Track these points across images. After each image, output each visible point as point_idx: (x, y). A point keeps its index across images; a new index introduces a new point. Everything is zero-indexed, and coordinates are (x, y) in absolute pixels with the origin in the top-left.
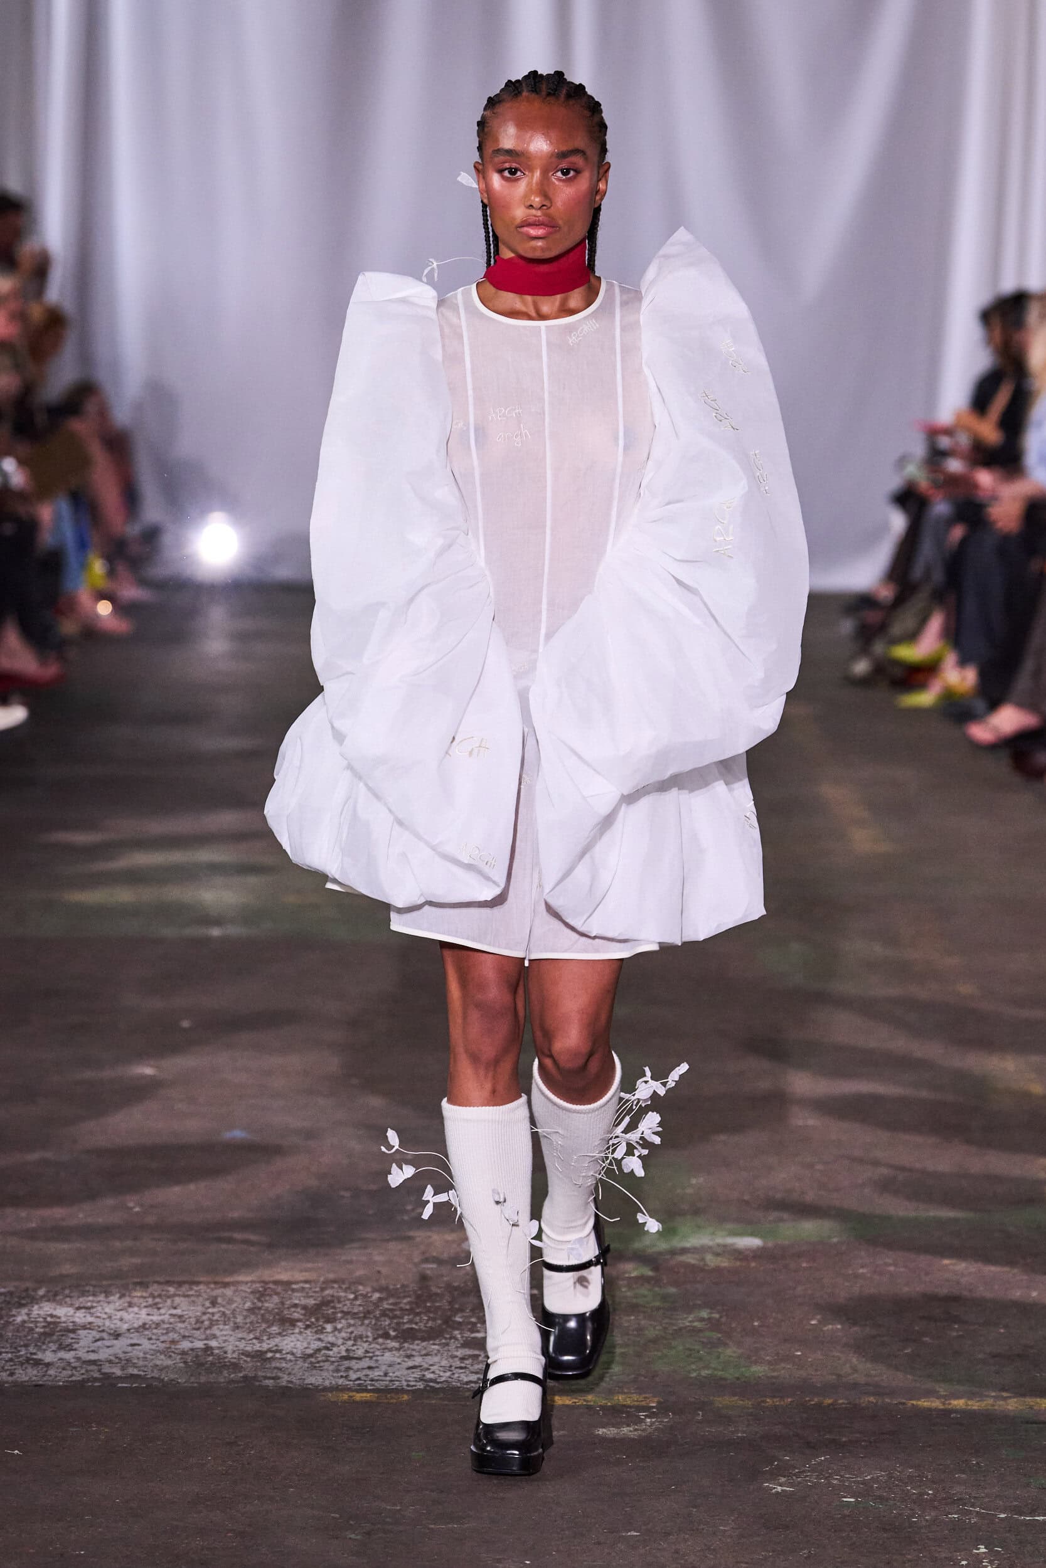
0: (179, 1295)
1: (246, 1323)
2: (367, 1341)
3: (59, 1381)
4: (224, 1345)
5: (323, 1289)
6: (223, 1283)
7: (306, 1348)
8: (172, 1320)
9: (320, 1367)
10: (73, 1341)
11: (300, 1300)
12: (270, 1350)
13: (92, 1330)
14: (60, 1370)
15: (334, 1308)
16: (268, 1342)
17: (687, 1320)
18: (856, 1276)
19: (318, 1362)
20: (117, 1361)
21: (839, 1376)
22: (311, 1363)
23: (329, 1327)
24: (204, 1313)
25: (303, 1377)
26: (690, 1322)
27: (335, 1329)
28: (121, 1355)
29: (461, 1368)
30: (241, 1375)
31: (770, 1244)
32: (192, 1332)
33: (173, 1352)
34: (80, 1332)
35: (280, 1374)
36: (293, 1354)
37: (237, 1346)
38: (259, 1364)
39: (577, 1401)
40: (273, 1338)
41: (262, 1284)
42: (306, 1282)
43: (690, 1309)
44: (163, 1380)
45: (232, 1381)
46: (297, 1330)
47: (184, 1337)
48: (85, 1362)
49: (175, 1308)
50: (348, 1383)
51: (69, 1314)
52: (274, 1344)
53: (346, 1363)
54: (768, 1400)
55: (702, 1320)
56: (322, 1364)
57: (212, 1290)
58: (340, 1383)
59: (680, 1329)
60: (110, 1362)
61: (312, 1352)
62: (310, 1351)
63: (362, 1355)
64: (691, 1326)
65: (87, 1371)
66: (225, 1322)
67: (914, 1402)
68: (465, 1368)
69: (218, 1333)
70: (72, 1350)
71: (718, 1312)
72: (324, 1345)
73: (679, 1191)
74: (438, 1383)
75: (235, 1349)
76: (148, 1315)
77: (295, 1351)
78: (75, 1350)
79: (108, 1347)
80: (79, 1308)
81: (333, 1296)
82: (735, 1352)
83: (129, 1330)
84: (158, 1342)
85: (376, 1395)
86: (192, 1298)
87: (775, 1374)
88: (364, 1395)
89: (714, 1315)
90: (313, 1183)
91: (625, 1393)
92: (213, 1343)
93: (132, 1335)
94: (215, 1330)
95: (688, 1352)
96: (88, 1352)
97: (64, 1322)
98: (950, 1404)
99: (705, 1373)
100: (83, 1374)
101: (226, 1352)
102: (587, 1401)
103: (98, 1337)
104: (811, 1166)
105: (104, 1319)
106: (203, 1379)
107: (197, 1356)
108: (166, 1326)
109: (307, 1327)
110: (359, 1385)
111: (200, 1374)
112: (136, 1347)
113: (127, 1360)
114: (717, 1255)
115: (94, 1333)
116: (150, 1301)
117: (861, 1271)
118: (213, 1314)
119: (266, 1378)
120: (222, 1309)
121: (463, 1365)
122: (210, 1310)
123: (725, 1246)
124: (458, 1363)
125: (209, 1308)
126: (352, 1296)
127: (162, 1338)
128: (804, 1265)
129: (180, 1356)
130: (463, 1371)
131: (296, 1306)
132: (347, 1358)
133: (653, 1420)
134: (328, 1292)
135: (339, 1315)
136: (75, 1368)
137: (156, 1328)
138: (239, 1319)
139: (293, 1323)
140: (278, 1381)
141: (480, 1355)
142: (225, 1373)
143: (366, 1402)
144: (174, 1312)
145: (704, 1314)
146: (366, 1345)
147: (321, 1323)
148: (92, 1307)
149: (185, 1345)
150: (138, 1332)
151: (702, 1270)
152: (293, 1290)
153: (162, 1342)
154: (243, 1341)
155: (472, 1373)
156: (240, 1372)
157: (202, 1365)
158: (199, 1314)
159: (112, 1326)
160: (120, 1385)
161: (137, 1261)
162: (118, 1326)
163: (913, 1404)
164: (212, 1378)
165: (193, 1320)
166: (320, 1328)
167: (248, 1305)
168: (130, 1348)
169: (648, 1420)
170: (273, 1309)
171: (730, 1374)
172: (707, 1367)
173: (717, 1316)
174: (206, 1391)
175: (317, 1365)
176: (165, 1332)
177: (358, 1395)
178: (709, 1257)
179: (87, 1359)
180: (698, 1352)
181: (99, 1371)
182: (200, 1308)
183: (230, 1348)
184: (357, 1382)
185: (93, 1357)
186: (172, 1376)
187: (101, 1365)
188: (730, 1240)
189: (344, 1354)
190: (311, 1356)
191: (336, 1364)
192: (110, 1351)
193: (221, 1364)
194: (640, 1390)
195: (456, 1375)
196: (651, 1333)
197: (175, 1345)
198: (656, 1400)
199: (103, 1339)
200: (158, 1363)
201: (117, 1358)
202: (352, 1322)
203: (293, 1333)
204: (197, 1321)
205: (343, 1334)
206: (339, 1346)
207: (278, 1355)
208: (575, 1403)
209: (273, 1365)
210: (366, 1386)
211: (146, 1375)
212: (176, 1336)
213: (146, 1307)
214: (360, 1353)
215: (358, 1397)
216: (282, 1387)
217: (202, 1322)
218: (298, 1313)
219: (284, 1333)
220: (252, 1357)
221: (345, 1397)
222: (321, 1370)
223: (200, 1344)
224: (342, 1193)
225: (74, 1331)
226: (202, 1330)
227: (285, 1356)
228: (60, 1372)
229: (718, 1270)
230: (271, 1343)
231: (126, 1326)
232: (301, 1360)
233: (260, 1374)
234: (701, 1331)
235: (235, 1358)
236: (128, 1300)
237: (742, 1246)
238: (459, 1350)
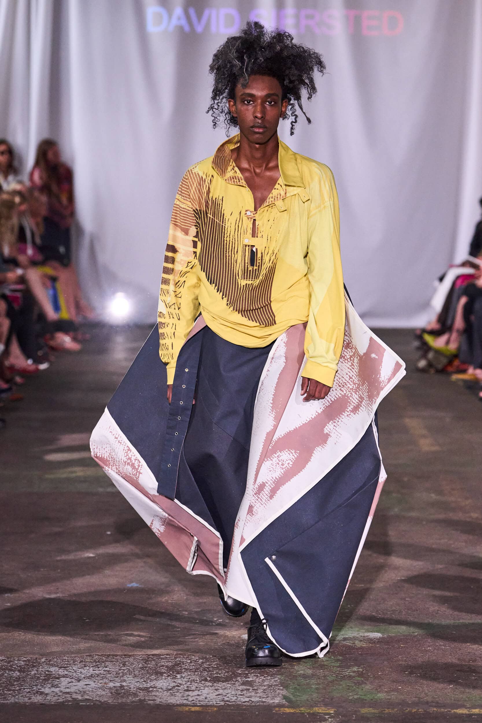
0: (108, 661)
1: (140, 674)
3: (52, 702)
4: (129, 685)
5: (175, 658)
6: (128, 655)
7: (168, 686)
8: (105, 673)
10: (59, 683)
11: (165, 663)
12: (151, 687)
13: (67, 677)
15: (181, 667)
16: (150, 683)
17: (347, 672)
18: (426, 651)
19: (174, 693)
20: (79, 692)
21: (419, 698)
22: (171, 693)
23: (179, 676)
24: (120, 670)
25: (167, 700)
26: (349, 673)
27: (182, 677)
28: (81, 690)
29: (241, 695)
30: (138, 699)
31: (386, 636)
32: (114, 678)
33: (105, 688)
34: (61, 679)
35: (156, 698)
36: (162, 689)
38: (146, 694)
40: (152, 681)
41: (147, 656)
42: (167, 655)
43: (348, 667)
44: (101, 701)
45: (133, 702)
46: (164, 678)
47: (111, 681)
48: (64, 693)
49: (106, 667)
50: (188, 702)
51: (56, 670)
53: (187, 693)
54: (386, 710)
55: (354, 672)
56: (176, 693)
57: (123, 658)
58: (184, 703)
59: (344, 676)
60: (76, 693)
61: (171, 688)
63: (195, 689)
64: (349, 675)
65: (65, 697)
66: (130, 673)
68: (243, 695)
69: (126, 679)
70: (57, 687)
71: (362, 668)
72: (177, 684)
74: (231, 702)
75: (135, 686)
76: (93, 670)
77: (163, 687)
78: (60, 687)
79: (75, 686)
80: (61, 668)
82: (370, 687)
83: (84, 678)
84: (98, 683)
85: (202, 708)
86: (114, 663)
87: (390, 697)
88: (196, 708)
89: (359, 670)
90: (170, 607)
91: (319, 707)
92: (124, 684)
93: (86, 680)
95: (348, 687)
96: (65, 688)
97: (54, 674)
98: (472, 711)
99: (356, 697)
100: (63, 699)
101: (130, 688)
102: (301, 711)
103: (70, 681)
105: (73, 672)
106: (120, 701)
107: (117, 690)
108: (102, 676)
109: (168, 676)
110: (193, 703)
111: (118, 698)
113: (83, 692)
114: (361, 641)
115: (68, 679)
116: (94, 664)
117: (428, 648)
118: (124, 670)
119: (149, 700)
120: (128, 668)
121: (242, 693)
122: (122, 668)
123: (364, 637)
124: (240, 692)
128: (402, 645)
129: (109, 690)
131: (163, 666)
132: (188, 690)
133: (332, 719)
134: (178, 659)
135: (183, 670)
136: (59, 696)
137: (97, 677)
138: (136, 673)
139: (161, 674)
140: (155, 702)
141: (250, 689)
142: (130, 698)
143: (196, 712)
144: (106, 669)
145: (355, 669)
146: (196, 684)
147: (175, 674)
148: (67, 667)
149: (111, 685)
150: (89, 679)
151: (354, 648)
152: (161, 659)
153: (100, 683)
154: (138, 683)
155: (247, 697)
156: (137, 697)
157: (119, 694)
158: (117, 670)
159: (77, 676)
160: (81, 704)
161: (87, 645)
162: (79, 676)
163: (454, 712)
164: (124, 700)
165: (115, 673)
166: (174, 676)
167: (140, 666)
168: (85, 686)
169: (330, 719)
170: (152, 667)
171: (368, 697)
172: (357, 694)
173: (361, 670)
174: (122, 706)
176: (102, 678)
178: (357, 642)
179: (65, 691)
180: (353, 687)
181: (71, 697)
182: (118, 667)
183: (132, 686)
185: (68, 690)
186: (106, 700)
187: (71, 694)
188: (366, 634)
189: (186, 688)
190: (170, 690)
191: (182, 693)
192: (76, 688)
193: (128, 693)
194: (326, 705)
195: (239, 699)
196: (330, 678)
197: (107, 685)
198: (333, 709)
199: (73, 682)
200: (99, 693)
202: (190, 673)
203: (161, 679)
204: (117, 674)
205: (185, 679)
206: (183, 685)
207: (155, 689)
208: (295, 711)
209: (153, 694)
210: (196, 704)
211: (93, 699)
212: (107, 681)
213: (92, 667)
214: (193, 688)
215: (193, 709)
216: (157, 704)
217: (119, 674)
218: (164, 669)
219: (158, 679)
220: (143, 690)
221: (187, 709)
222: (175, 696)
223: (118, 684)
225: (58, 678)
226: (119, 678)
227: (158, 690)
228: (53, 698)
229: (362, 648)
230: (152, 684)
231: (83, 676)
232: (166, 691)
233: (147, 698)
234: (354, 677)
235: (135, 691)
236: (84, 663)
237: (372, 637)
238: (240, 686)
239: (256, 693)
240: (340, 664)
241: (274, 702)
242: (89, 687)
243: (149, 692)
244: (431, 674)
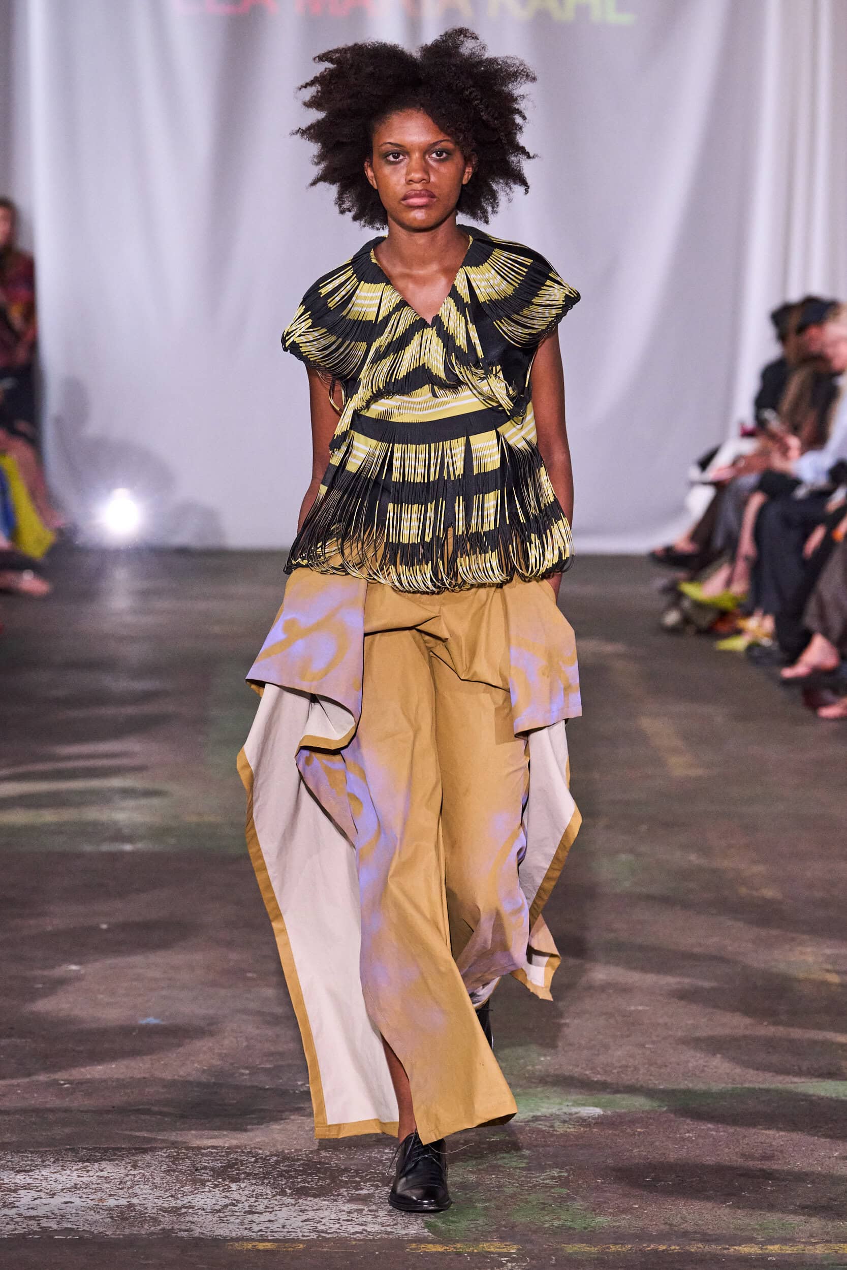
0: (105, 1160)
1: (163, 1183)
2: (266, 1198)
3: (4, 1234)
4: (144, 1202)
5: (228, 1154)
6: (142, 1149)
7: (214, 1204)
8: (99, 1181)
9: (227, 1220)
10: (15, 1199)
11: (209, 1163)
12: (184, 1207)
13: (31, 1189)
14: (4, 1225)
15: (238, 1169)
16: (182, 1199)
17: (541, 1178)
18: (683, 1139)
19: (226, 1216)
20: (53, 1216)
21: (671, 1225)
22: (219, 1217)
23: (234, 1186)
24: (127, 1175)
25: (213, 1229)
26: (543, 1180)
27: (240, 1188)
28: (57, 1212)
29: (348, 1220)
30: (160, 1228)
31: (609, 1112)
32: (117, 1191)
33: (101, 1208)
34: (20, 1192)
35: (193, 1227)
36: (203, 1210)
37: (155, 1203)
38: (175, 1219)
39: (448, 1248)
40: (186, 1195)
41: (176, 1150)
42: (214, 1147)
43: (542, 1169)
44: (93, 1232)
45: (152, 1233)
46: (207, 1189)
47: (110, 1195)
48: (25, 1218)
49: (102, 1171)
50: (251, 1234)
51: (11, 1177)
52: (188, 1201)
53: (250, 1217)
54: (611, 1247)
55: (553, 1178)
56: (229, 1218)
57: (133, 1155)
58: (245, 1235)
59: (535, 1186)
60: (48, 1217)
61: (220, 1207)
62: (218, 1207)
63: (264, 1210)
64: (543, 1183)
65: (28, 1225)
66: (145, 1182)
67: (736, 1248)
68: (352, 1220)
69: (139, 1192)
70: (12, 1208)
71: (567, 1171)
72: (230, 1201)
73: (530, 1068)
74: (329, 1233)
75: (154, 1205)
76: (79, 1176)
77: (205, 1206)
78: (18, 1207)
79: (46, 1204)
80: (19, 1172)
81: (236, 1159)
82: (581, 1205)
83: (62, 1190)
84: (88, 1200)
85: (276, 1244)
86: (117, 1162)
87: (618, 1224)
88: (267, 1244)
89: (562, 1174)
90: (217, 1062)
91: (487, 1241)
92: (135, 1201)
93: (65, 1195)
94: (137, 1190)
95: (542, 1206)
96: (28, 1209)
97: (7, 1184)
98: (767, 1249)
99: (556, 1223)
100: (24, 1228)
101: (146, 1209)
102: (456, 1249)
103: (36, 1196)
104: (642, 1046)
105: (41, 1180)
106: (127, 1231)
107: (121, 1212)
108: (94, 1186)
109: (216, 1186)
110: (261, 1235)
111: (124, 1227)
112: (69, 1204)
113: (61, 1215)
114: (565, 1122)
115: (33, 1193)
116: (80, 1165)
117: (687, 1135)
118: (134, 1175)
119: (181, 1230)
120: (143, 1172)
121: (350, 1218)
122: (132, 1172)
123: (571, 1114)
124: (346, 1216)
125: (129, 1171)
126: (253, 1159)
127: (91, 1197)
128: (639, 1130)
129: (107, 1212)
130: (349, 1223)
131: (205, 1168)
132: (251, 1212)
133: (514, 1264)
134: (232, 1156)
135: (243, 1175)
136: (17, 1222)
137: (86, 1188)
138: (157, 1180)
139: (203, 1183)
140: (192, 1233)
141: (364, 1209)
142: (146, 1226)
143: (266, 1251)
144: (101, 1174)
145: (555, 1173)
146: (266, 1201)
147: (227, 1183)
148: (31, 1170)
149: (111, 1202)
150: (70, 1191)
151: (552, 1135)
152: (203, 1155)
153: (92, 1200)
154: (161, 1198)
155: (359, 1224)
156: (159, 1225)
157: (126, 1219)
158: (122, 1175)
159: (49, 1186)
160: (57, 1237)
161: (67, 1130)
162: (52, 1186)
163: (735, 1250)
164: (135, 1230)
165: (117, 1182)
166: (226, 1187)
167: (164, 1167)
168: (64, 1206)
169: (510, 1264)
170: (185, 1171)
171: (579, 1224)
172: (559, 1219)
173: (566, 1174)
174: (131, 1242)
175: (225, 1219)
176: (94, 1191)
177: (261, 1244)
178: (557, 1124)
179: (28, 1215)
180: (551, 1205)
181: (39, 1225)
182: (123, 1171)
183: (149, 1205)
184: (259, 1234)
185: (32, 1213)
186: (101, 1230)
187: (39, 1220)
188: (574, 1110)
189: (247, 1209)
190: (219, 1211)
191: (240, 1218)
192: (46, 1208)
193: (142, 1218)
194: (502, 1239)
195: (344, 1227)
196: (509, 1191)
197: (103, 1203)
198: (515, 1247)
199: (41, 1198)
200: (89, 1218)
201: (53, 1213)
202: (254, 1181)
203: (203, 1192)
204: (121, 1182)
205: (246, 1192)
206: (243, 1203)
207: (191, 1211)
208: (446, 1250)
209: (187, 1219)
210: (267, 1236)
211: (78, 1228)
212: (104, 1196)
213: (77, 1170)
214: (261, 1208)
215: (261, 1246)
216: (194, 1238)
217: (125, 1183)
218: (207, 1174)
219: (196, 1192)
220: (169, 1212)
221: (250, 1246)
222: (228, 1223)
223: (124, 1202)
224: (243, 1071)
225: (15, 1191)
226: (125, 1190)
227: (196, 1211)
228: (5, 1227)
229: (566, 1135)
230: (186, 1200)
231: (60, 1187)
232: (211, 1214)
233: (176, 1227)
234: (552, 1187)
235: (154, 1214)
236: (61, 1164)
237: (585, 1115)
238: (346, 1204)
239: (376, 1217)
240: (527, 1163)
241: (407, 1232)
242: (70, 1207)
243: (180, 1215)
244: (692, 1182)
